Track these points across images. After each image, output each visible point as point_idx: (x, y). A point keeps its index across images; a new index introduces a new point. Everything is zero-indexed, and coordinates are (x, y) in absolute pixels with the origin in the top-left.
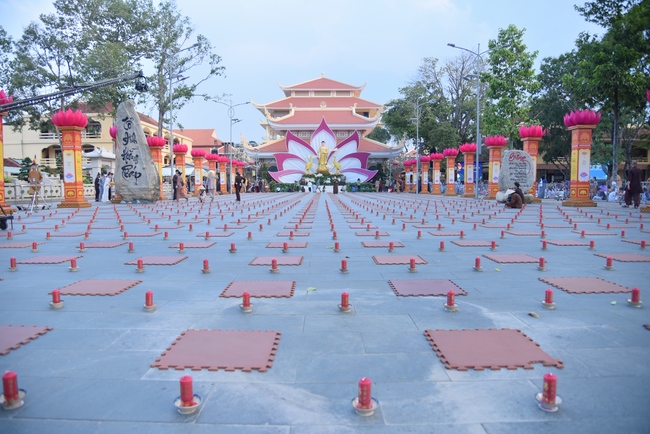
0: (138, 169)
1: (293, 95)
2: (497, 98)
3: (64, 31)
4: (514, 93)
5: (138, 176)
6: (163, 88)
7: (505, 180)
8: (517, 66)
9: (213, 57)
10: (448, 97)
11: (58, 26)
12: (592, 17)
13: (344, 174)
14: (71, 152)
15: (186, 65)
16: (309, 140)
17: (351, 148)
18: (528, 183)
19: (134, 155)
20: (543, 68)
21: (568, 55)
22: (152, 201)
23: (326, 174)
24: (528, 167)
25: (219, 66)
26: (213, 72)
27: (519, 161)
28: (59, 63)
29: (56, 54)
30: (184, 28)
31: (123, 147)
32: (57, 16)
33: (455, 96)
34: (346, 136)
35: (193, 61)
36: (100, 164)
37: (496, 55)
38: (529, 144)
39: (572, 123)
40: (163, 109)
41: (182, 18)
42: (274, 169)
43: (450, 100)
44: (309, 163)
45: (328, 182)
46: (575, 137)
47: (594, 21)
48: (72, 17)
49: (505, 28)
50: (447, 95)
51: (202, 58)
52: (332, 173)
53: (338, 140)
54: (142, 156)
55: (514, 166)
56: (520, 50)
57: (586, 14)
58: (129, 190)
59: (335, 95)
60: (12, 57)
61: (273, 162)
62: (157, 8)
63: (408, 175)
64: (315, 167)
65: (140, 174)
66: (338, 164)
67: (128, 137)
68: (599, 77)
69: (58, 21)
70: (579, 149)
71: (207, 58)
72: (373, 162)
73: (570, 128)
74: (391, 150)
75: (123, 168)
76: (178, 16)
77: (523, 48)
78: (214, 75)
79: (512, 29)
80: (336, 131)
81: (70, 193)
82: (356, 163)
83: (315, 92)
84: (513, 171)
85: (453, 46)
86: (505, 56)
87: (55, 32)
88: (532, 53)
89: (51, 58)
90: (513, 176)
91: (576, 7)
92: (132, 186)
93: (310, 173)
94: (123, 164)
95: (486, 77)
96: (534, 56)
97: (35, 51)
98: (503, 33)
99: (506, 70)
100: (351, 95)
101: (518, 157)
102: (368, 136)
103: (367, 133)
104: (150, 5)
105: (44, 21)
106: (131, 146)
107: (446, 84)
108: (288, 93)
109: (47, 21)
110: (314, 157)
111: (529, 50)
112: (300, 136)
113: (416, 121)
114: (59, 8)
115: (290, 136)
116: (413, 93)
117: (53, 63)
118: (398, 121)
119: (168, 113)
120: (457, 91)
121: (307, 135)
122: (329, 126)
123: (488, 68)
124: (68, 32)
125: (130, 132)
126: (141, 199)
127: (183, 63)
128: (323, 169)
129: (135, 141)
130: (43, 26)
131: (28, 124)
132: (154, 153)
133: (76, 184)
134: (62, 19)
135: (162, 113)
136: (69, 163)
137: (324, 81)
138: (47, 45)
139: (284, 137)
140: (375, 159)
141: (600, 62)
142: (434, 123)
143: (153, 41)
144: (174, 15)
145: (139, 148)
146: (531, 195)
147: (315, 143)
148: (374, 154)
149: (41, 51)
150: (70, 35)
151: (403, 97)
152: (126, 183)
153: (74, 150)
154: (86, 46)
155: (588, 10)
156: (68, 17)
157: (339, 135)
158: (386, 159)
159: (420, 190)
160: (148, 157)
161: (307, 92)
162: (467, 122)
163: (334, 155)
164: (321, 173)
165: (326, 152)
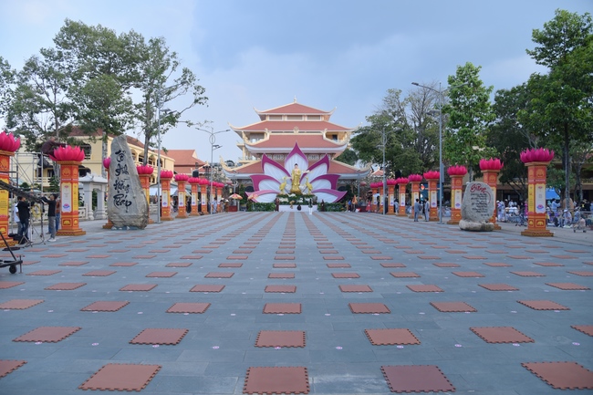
0: (129, 198)
1: (268, 119)
2: (457, 128)
3: (61, 63)
4: (472, 123)
5: (128, 204)
6: (150, 114)
7: (467, 210)
8: (475, 100)
9: (198, 88)
10: (412, 124)
11: (56, 59)
12: (542, 61)
13: (316, 194)
14: (69, 184)
15: (173, 94)
16: (283, 162)
17: (322, 170)
18: (489, 212)
19: (125, 185)
20: (497, 99)
21: (519, 88)
22: (141, 227)
23: (299, 195)
24: (488, 198)
25: (201, 96)
26: (196, 101)
27: (479, 192)
28: (55, 92)
29: (53, 83)
30: (171, 62)
31: (116, 178)
32: (56, 50)
33: (417, 124)
34: (318, 159)
35: (178, 91)
36: (91, 188)
37: (455, 89)
38: (489, 176)
39: (528, 160)
40: (149, 134)
41: (170, 53)
42: (251, 189)
43: (413, 127)
44: (283, 184)
45: (301, 201)
46: (531, 172)
47: (544, 64)
48: (70, 51)
49: (463, 66)
50: (410, 123)
51: (186, 89)
52: (304, 193)
53: (309, 163)
54: (132, 186)
55: (475, 196)
56: (477, 85)
57: (536, 57)
58: (120, 217)
59: (306, 119)
60: (14, 87)
61: (250, 182)
62: (147, 44)
63: (375, 196)
64: (289, 187)
65: (131, 203)
66: (309, 185)
67: (121, 169)
68: (551, 114)
69: (56, 54)
70: (535, 184)
71: (192, 89)
72: (343, 182)
73: (526, 164)
74: (359, 172)
75: (115, 197)
76: (166, 52)
77: (480, 83)
78: (197, 104)
79: (469, 67)
80: (308, 154)
81: (67, 222)
82: (327, 184)
83: (288, 116)
84: (475, 201)
85: (417, 85)
86: (463, 91)
87: (53, 64)
88: (487, 88)
89: (48, 87)
90: (475, 206)
91: (527, 50)
92: (123, 213)
93: (285, 193)
94: (115, 193)
95: (446, 110)
96: (489, 90)
97: (34, 80)
98: (460, 71)
99: (464, 103)
100: (321, 119)
101: (479, 188)
102: (337, 159)
103: (336, 156)
104: (142, 42)
105: (44, 54)
106: (122, 176)
107: (409, 112)
108: (263, 117)
109: (47, 54)
110: (289, 178)
111: (485, 85)
112: (275, 159)
113: (382, 147)
114: (58, 43)
115: (265, 158)
116: (380, 122)
117: (50, 91)
118: (365, 145)
119: (153, 137)
120: (419, 119)
121: (281, 158)
122: (301, 149)
123: (448, 101)
124: (65, 64)
125: (122, 164)
126: (131, 226)
127: (169, 93)
128: (296, 189)
129: (126, 172)
130: (42, 58)
131: (24, 146)
132: (143, 180)
133: (72, 213)
134: (60, 53)
135: (148, 137)
136: (66, 194)
137: (296, 107)
138: (45, 76)
139: (259, 160)
140: (344, 180)
141: (551, 100)
142: (398, 149)
143: (142, 72)
144: (163, 50)
145: (130, 179)
146: (491, 223)
147: (289, 165)
148: (343, 176)
149: (40, 81)
150: (67, 66)
151: (370, 124)
152: (117, 211)
153: (72, 183)
154: (80, 77)
155: (538, 54)
156: (66, 51)
157: (310, 158)
158: (354, 180)
159: (387, 211)
160: (139, 187)
161: (281, 116)
162: (429, 147)
163: (306, 177)
164: (294, 193)
165: (299, 174)
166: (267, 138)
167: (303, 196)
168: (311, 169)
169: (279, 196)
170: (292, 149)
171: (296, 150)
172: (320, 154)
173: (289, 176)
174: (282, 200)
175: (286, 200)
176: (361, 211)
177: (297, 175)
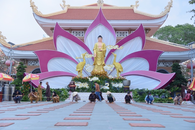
13: (128, 78)
17: (136, 45)
23: (104, 78)
44: (81, 64)
52: (110, 77)
53: (118, 38)
64: (90, 69)
66: (118, 65)
80: (116, 30)
82: (143, 65)
93: (84, 76)
110: (90, 56)
147: (90, 40)
148: (165, 55)
157: (119, 34)
163: (114, 54)
164: (97, 75)
165: (104, 50)
166: (64, 10)
167: (110, 81)
169: (76, 80)
171: (101, 20)
172: (130, 30)
173: (90, 53)
174: (79, 85)
175: (86, 85)
177: (101, 51)
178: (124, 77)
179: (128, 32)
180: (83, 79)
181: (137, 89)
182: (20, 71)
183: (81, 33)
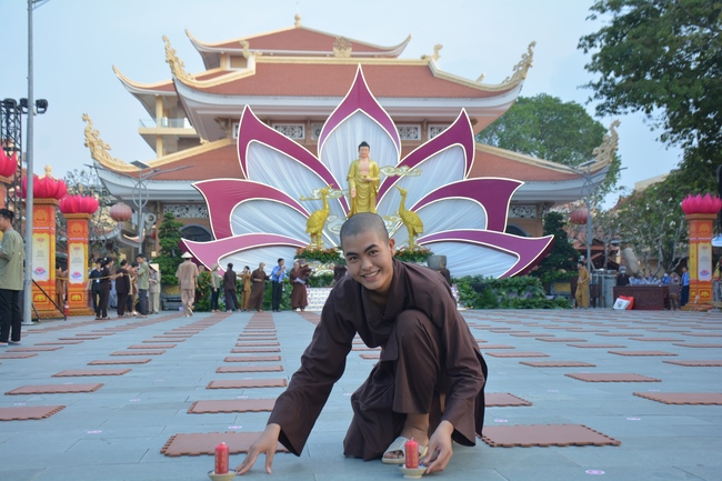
17: (448, 166)
53: (405, 150)
61: (193, 214)
82: (474, 215)
108: (211, 59)
110: (333, 193)
122: (378, 101)
163: (402, 189)
165: (375, 179)
166: (250, 69)
168: (410, 162)
169: (305, 255)
170: (339, 103)
171: (360, 100)
172: (425, 123)
173: (336, 187)
174: (317, 269)
176: (634, 307)
177: (368, 182)
178: (427, 247)
179: (419, 127)
180: (325, 253)
181: (469, 278)
182: (169, 236)
183: (297, 130)
